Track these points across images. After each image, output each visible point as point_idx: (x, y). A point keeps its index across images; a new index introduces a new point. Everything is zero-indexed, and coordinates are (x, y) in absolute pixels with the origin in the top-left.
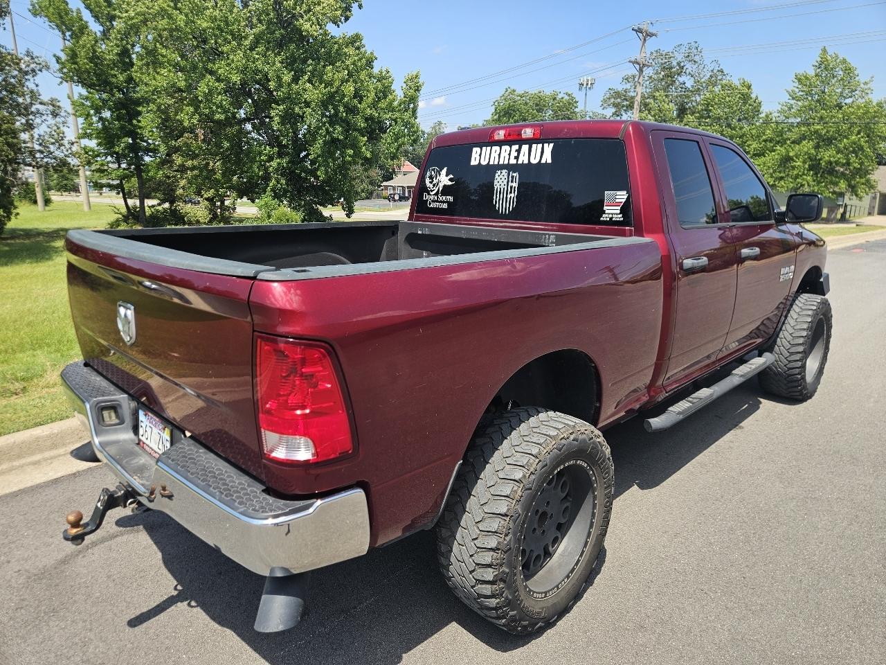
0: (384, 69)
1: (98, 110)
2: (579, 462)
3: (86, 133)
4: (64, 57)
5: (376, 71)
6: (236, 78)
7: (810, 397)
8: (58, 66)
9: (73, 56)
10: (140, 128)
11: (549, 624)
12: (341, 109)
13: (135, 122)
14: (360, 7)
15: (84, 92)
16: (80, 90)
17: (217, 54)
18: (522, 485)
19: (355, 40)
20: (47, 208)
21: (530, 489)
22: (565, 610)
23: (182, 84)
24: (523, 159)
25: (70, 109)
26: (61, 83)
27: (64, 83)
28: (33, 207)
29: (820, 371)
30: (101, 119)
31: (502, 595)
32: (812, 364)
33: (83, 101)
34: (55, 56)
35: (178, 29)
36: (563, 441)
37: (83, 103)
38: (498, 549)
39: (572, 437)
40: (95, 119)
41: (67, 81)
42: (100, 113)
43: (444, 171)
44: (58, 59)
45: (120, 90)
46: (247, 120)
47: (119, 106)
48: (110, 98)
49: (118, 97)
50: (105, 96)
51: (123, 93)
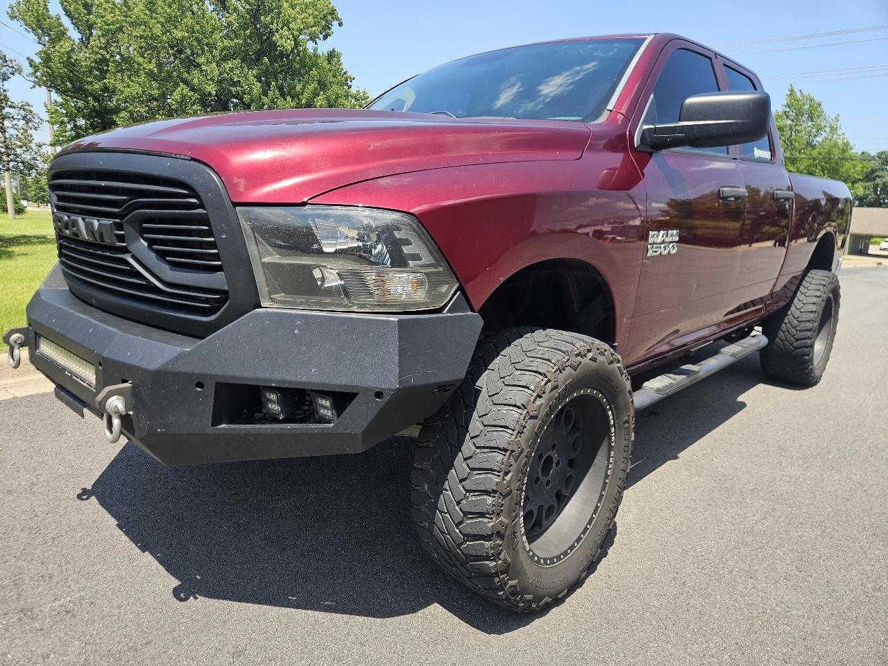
0: (361, 90)
1: (72, 118)
3: (58, 141)
4: (38, 60)
5: (353, 90)
6: (212, 89)
8: (31, 70)
9: (47, 60)
14: (340, 24)
15: (60, 99)
16: (54, 97)
19: (332, 56)
20: (17, 216)
23: (155, 92)
25: (46, 117)
26: (34, 87)
27: (37, 87)
28: (4, 215)
30: (75, 126)
33: (58, 108)
34: (28, 59)
37: (57, 110)
40: (69, 127)
41: (40, 85)
42: (75, 121)
44: (31, 63)
45: (96, 99)
47: (93, 114)
48: (85, 107)
49: (93, 105)
50: (81, 104)
51: (98, 101)
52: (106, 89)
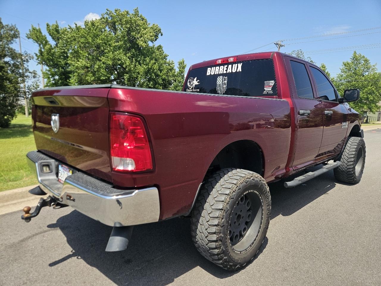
0: (171, 61)
1: (53, 75)
2: (255, 191)
3: (47, 85)
4: (39, 54)
5: (168, 61)
6: (110, 63)
7: (358, 183)
8: (36, 58)
10: (70, 83)
11: (242, 267)
12: (153, 75)
13: (68, 80)
14: (162, 35)
15: (48, 68)
16: (46, 68)
17: (102, 53)
18: (229, 196)
19: (159, 48)
20: (29, 116)
21: (233, 198)
22: (249, 262)
23: (88, 65)
24: (229, 71)
25: (41, 75)
26: (38, 64)
27: (39, 64)
28: (24, 116)
29: (362, 171)
30: (54, 79)
31: (220, 247)
32: (358, 168)
33: (47, 72)
34: (35, 53)
35: (88, 43)
36: (248, 179)
38: (219, 225)
39: (252, 178)
40: (52, 79)
42: (54, 77)
43: (195, 79)
44: (36, 55)
45: (62, 68)
46: (115, 80)
47: (62, 74)
48: (58, 71)
49: (62, 71)
50: (56, 70)
51: (64, 69)
52: (66, 64)
